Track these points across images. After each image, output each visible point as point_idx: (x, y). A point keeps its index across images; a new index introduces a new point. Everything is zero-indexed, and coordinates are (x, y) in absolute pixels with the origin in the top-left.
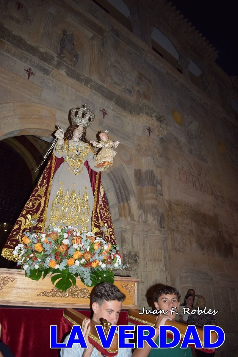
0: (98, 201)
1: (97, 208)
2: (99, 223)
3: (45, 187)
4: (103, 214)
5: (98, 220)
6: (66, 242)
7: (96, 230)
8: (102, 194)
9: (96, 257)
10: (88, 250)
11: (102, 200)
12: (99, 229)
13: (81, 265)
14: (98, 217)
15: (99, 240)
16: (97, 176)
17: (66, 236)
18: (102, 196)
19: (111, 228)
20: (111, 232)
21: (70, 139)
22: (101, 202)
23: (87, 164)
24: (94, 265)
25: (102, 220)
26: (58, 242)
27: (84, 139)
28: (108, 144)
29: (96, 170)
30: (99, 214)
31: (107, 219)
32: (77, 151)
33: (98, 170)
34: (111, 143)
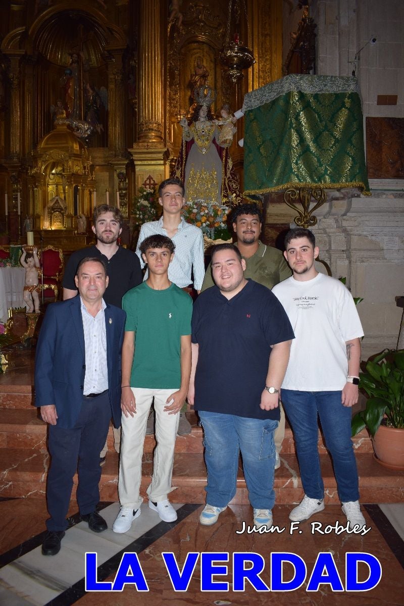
0: (226, 175)
1: (225, 181)
2: (228, 194)
3: (180, 170)
4: (231, 186)
5: (227, 191)
6: (195, 211)
7: (225, 200)
8: (231, 167)
9: (218, 219)
10: (213, 215)
11: (231, 173)
12: (228, 199)
13: (207, 226)
14: (226, 189)
15: (224, 207)
16: (224, 151)
17: (195, 207)
18: (230, 169)
19: (239, 197)
20: (239, 200)
21: (197, 120)
22: (229, 175)
23: (214, 141)
24: (216, 225)
25: (230, 190)
26: (190, 212)
27: (210, 117)
28: (228, 120)
29: (222, 146)
30: (227, 186)
31: (235, 189)
32: (203, 132)
33: (225, 146)
34: (230, 119)
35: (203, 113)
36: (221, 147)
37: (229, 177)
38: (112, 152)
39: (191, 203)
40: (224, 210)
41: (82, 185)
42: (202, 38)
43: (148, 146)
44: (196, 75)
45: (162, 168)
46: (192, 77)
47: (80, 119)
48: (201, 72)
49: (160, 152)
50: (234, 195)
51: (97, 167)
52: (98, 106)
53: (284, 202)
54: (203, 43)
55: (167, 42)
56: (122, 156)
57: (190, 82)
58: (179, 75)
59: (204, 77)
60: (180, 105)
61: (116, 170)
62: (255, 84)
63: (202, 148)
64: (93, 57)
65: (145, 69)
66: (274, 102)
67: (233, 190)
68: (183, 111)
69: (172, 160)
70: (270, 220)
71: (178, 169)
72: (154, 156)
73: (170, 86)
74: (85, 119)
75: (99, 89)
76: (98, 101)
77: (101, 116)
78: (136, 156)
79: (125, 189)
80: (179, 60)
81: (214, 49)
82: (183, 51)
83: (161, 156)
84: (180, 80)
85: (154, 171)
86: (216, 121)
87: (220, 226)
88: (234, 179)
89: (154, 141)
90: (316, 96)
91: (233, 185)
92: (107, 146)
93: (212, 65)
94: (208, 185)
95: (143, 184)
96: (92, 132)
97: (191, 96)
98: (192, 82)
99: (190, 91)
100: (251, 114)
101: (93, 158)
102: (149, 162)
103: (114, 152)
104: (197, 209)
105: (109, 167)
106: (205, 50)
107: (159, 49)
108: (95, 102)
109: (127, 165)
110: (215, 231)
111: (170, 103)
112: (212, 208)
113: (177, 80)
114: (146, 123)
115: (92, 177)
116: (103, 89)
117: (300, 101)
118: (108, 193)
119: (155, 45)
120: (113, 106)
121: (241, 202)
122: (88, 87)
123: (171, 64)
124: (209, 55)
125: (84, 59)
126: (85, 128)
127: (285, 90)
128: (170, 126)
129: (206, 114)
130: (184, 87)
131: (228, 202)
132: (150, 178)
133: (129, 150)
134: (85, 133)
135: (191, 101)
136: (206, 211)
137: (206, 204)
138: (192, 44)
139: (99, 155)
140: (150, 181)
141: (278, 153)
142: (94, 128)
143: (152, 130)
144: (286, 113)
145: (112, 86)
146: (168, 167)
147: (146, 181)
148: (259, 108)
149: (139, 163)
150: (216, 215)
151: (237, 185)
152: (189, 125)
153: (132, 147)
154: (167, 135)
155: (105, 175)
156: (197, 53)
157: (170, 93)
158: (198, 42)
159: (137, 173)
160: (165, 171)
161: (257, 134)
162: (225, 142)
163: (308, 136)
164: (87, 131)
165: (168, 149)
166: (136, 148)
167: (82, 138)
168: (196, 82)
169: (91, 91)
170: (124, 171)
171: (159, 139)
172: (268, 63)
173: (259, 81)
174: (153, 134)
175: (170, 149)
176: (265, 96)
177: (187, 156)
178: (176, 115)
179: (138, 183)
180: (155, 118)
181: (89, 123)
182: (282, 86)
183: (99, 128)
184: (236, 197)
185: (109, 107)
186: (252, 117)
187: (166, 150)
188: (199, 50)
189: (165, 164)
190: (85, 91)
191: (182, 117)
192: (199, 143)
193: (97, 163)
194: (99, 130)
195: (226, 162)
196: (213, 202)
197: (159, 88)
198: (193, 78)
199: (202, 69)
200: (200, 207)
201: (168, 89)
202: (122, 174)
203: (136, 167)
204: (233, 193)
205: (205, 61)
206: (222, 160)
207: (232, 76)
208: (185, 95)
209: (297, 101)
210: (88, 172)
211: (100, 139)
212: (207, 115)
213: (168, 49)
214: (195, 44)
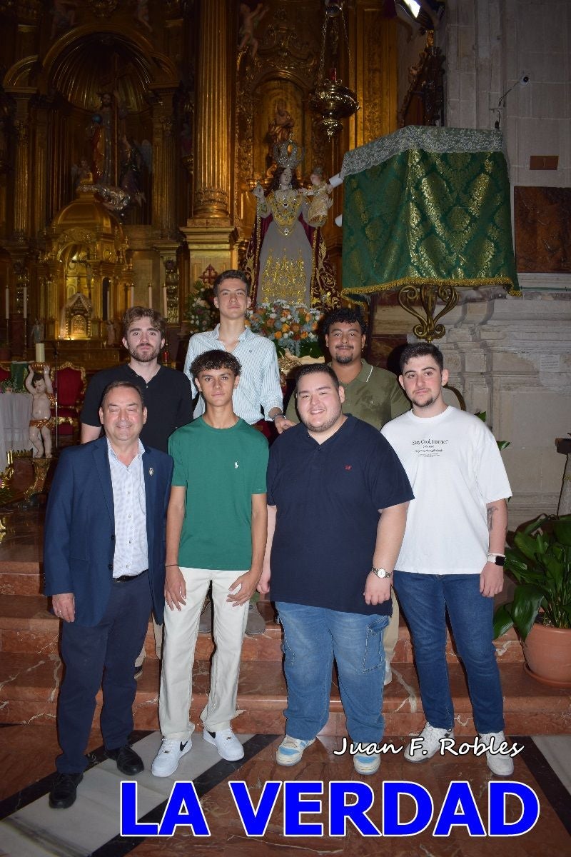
0: (317, 266)
1: (316, 274)
2: (319, 293)
3: (252, 258)
4: (324, 281)
5: (318, 289)
6: (273, 316)
7: (315, 301)
9: (306, 328)
10: (298, 322)
11: (324, 263)
12: (320, 299)
13: (290, 337)
14: (317, 285)
15: (314, 311)
16: (315, 233)
17: (274, 310)
18: (324, 257)
19: (336, 296)
20: (335, 301)
21: (278, 189)
22: (321, 265)
23: (301, 218)
24: (303, 337)
25: (323, 288)
26: (266, 318)
27: (295, 184)
28: (321, 189)
29: (312, 225)
30: (319, 281)
31: (330, 285)
32: (286, 205)
33: (316, 225)
34: (324, 187)
35: (285, 179)
36: (310, 227)
37: (322, 269)
38: (157, 232)
39: (268, 305)
40: (314, 315)
41: (115, 277)
42: (285, 73)
43: (207, 223)
44: (276, 125)
45: (227, 254)
46: (270, 126)
47: (113, 185)
48: (283, 120)
49: (224, 233)
50: (329, 294)
51: (136, 253)
52: (139, 167)
53: (400, 304)
54: (287, 80)
55: (235, 79)
56: (171, 237)
57: (267, 134)
58: (253, 124)
59: (288, 127)
60: (253, 166)
61: (162, 257)
62: (358, 137)
63: (284, 227)
64: (132, 99)
65: (205, 117)
66: (385, 165)
67: (326, 288)
68: (257, 176)
69: (242, 244)
70: (379, 330)
71: (249, 256)
72: (217, 237)
73: (240, 139)
74: (120, 186)
75: (141, 143)
76: (139, 161)
77: (142, 182)
78: (191, 237)
79: (175, 284)
80: (253, 104)
81: (301, 88)
82: (258, 92)
83: (226, 237)
84: (253, 132)
85: (217, 259)
86: (304, 190)
87: (309, 338)
88: (329, 272)
89: (216, 216)
90: (444, 157)
91: (326, 280)
92: (150, 224)
93: (299, 111)
94: (291, 280)
95: (201, 277)
96: (130, 203)
97: (269, 154)
98: (271, 134)
99: (267, 147)
100: (353, 180)
101: (131, 240)
102: (210, 246)
103: (160, 232)
104: (276, 313)
105: (153, 252)
106: (289, 91)
107: (225, 89)
108: (134, 161)
109: (178, 251)
110: (302, 344)
111: (240, 164)
112: (298, 312)
113: (249, 131)
114: (205, 192)
115: (129, 267)
116: (146, 143)
117: (422, 164)
118: (150, 289)
119: (219, 82)
120: (160, 166)
121: (338, 304)
122: (125, 140)
123: (241, 109)
124: (295, 98)
125: (119, 101)
126: (120, 198)
127: (402, 148)
128: (239, 195)
129: (290, 179)
130: (259, 140)
131: (321, 304)
132: (210, 269)
133: (182, 229)
134: (119, 205)
135: (270, 161)
136: (289, 317)
137: (288, 307)
138: (272, 82)
139: (139, 236)
140: (210, 273)
141: (391, 237)
142: (133, 197)
143: (214, 200)
144: (402, 179)
145: (158, 139)
146: (235, 252)
147: (205, 272)
148: (364, 173)
149: (195, 247)
150: (303, 322)
151: (332, 281)
152: (266, 194)
153: (185, 225)
154: (235, 209)
155: (148, 263)
156: (278, 94)
157: (239, 150)
158: (280, 79)
159: (192, 261)
160: (231, 259)
161: (362, 208)
162: (316, 219)
163: (433, 212)
164: (122, 201)
165: (236, 229)
166: (191, 226)
167: (115, 212)
168: (276, 135)
169: (129, 146)
170: (174, 258)
171: (223, 215)
172: (376, 110)
173: (364, 135)
174: (215, 207)
175: (239, 228)
176: (373, 155)
177: (262, 238)
178: (248, 180)
179: (193, 275)
180: (218, 185)
181: (125, 191)
182: (397, 142)
183: (140, 197)
184: (332, 296)
185: (154, 168)
186: (355, 185)
187: (233, 229)
188: (280, 91)
189: (231, 249)
190: (121, 145)
191: (256, 183)
192: (279, 220)
193: (136, 247)
194: (139, 200)
195: (318, 248)
196: (299, 304)
197: (224, 143)
198: (272, 130)
199: (285, 117)
200: (280, 310)
201: (237, 144)
202: (172, 262)
203: (191, 253)
204: (327, 291)
205: (289, 106)
206: (312, 244)
207: (327, 127)
208: (261, 153)
209: (419, 163)
210: (123, 260)
211: (141, 214)
212: (292, 181)
213: (237, 88)
214: (276, 82)
